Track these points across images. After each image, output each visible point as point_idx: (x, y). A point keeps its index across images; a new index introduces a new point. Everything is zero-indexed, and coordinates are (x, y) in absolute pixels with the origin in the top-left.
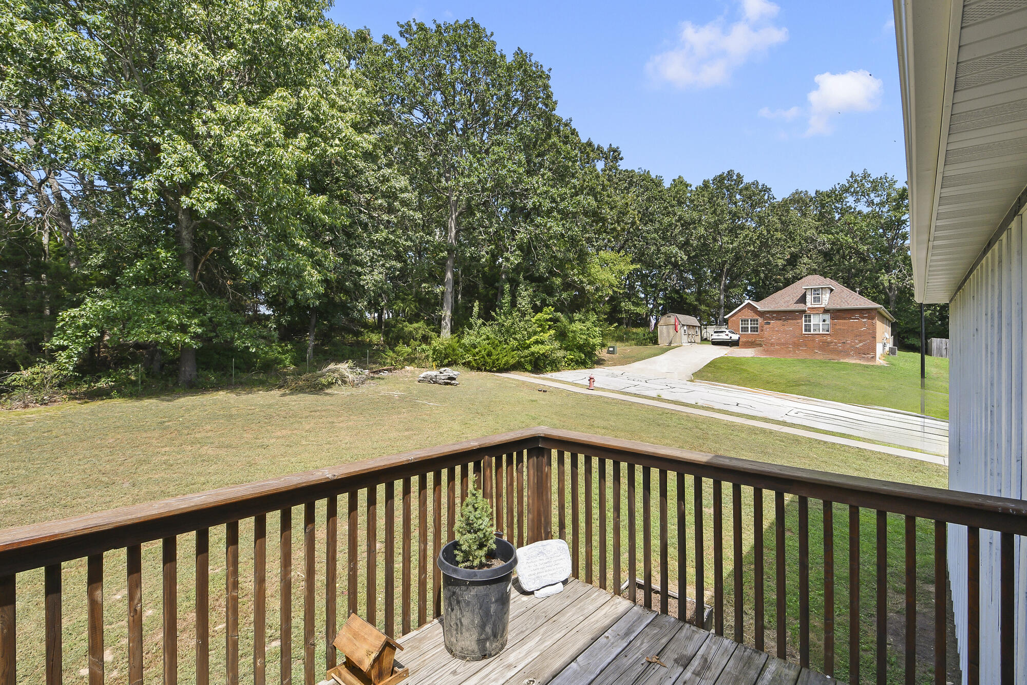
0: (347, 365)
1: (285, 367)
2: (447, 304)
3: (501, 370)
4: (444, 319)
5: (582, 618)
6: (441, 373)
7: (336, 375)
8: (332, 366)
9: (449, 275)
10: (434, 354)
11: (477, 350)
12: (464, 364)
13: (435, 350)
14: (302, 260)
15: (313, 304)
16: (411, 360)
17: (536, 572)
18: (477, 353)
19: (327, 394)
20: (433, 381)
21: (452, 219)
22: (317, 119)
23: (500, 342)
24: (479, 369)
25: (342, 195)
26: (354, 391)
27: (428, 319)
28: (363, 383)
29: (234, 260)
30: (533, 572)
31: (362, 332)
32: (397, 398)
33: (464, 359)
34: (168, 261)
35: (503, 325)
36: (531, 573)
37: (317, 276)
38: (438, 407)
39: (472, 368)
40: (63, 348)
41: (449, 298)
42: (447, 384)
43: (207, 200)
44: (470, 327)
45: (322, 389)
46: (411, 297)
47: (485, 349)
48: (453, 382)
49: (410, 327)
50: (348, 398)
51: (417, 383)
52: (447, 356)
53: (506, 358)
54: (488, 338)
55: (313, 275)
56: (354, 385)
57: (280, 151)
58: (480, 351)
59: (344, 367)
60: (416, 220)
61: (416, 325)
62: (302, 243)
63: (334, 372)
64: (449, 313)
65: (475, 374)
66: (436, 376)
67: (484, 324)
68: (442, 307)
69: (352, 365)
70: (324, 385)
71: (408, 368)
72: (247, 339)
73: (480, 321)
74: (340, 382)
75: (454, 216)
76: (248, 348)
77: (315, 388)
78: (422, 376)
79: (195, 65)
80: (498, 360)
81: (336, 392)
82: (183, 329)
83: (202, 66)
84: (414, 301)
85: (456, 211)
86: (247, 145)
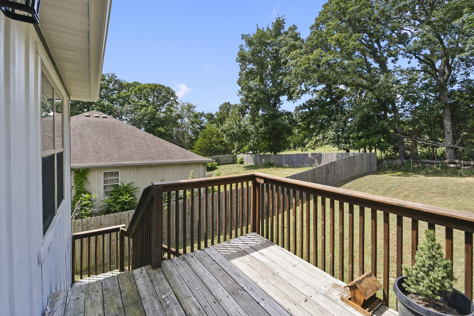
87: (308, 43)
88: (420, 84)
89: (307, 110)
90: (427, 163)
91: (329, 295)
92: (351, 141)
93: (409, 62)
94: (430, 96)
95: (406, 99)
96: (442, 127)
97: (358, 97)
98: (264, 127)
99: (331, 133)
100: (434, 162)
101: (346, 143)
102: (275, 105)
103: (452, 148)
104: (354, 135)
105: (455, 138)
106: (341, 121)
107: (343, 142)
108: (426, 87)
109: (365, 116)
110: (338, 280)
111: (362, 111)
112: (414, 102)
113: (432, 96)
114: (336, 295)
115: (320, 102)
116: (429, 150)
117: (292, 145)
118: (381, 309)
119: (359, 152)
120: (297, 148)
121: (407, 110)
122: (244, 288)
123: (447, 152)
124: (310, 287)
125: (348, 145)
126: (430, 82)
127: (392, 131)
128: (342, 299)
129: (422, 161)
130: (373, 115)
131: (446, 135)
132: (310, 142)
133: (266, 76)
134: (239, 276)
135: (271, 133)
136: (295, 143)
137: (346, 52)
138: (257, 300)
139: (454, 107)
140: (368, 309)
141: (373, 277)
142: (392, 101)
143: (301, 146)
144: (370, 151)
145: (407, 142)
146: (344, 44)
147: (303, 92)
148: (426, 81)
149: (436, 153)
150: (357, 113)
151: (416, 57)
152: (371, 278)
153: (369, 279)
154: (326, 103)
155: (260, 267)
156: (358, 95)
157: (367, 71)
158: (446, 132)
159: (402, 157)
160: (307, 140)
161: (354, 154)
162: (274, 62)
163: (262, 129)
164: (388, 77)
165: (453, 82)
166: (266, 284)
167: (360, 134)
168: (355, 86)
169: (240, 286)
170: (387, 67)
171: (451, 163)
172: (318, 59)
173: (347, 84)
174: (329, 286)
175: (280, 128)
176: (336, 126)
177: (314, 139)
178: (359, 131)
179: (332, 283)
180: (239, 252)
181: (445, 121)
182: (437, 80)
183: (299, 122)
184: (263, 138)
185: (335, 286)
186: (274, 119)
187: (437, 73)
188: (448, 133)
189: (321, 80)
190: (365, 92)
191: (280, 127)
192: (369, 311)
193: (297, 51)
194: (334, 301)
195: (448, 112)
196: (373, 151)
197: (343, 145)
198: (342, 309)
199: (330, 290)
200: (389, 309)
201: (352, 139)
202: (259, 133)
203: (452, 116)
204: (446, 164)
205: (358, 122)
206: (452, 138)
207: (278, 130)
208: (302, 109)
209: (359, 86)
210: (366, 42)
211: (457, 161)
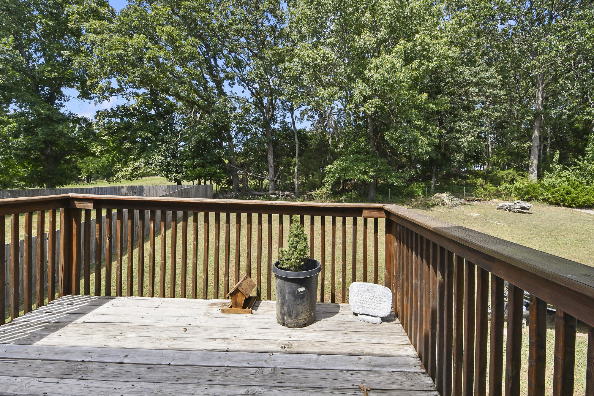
0: (446, 194)
1: (419, 195)
2: (535, 155)
3: (580, 207)
4: (531, 166)
5: (365, 341)
6: (515, 204)
7: (439, 200)
8: (437, 195)
9: (536, 133)
10: (516, 190)
11: (556, 189)
12: (543, 200)
13: (516, 189)
14: (417, 133)
15: (425, 158)
16: (498, 195)
17: (362, 302)
18: (556, 192)
19: (431, 210)
20: (509, 209)
21: (539, 90)
22: (424, 49)
23: (581, 183)
24: (558, 204)
25: (451, 92)
26: (448, 210)
27: (517, 167)
28: (455, 206)
29: (386, 138)
30: (360, 301)
31: (468, 177)
32: (474, 217)
33: (543, 196)
34: (363, 142)
35: (586, 169)
36: (358, 301)
37: (426, 141)
38: (504, 226)
39: (551, 203)
40: (328, 182)
41: (536, 151)
42: (520, 212)
43: (371, 107)
44: (550, 171)
45: (429, 207)
46: (503, 152)
47: (564, 189)
48: (526, 211)
49: (501, 173)
50: (442, 214)
51: (496, 210)
52: (527, 193)
53: (586, 197)
54: (568, 180)
55: (424, 141)
56: (449, 207)
57: (398, 74)
58: (559, 190)
59: (444, 196)
60: (501, 96)
61: (506, 172)
62: (418, 123)
63: (437, 198)
64: (536, 162)
65: (553, 208)
66: (511, 206)
67: (564, 169)
68: (530, 157)
69: (449, 194)
70: (430, 205)
71: (494, 200)
72: (393, 178)
73: (560, 167)
74: (440, 204)
75: (541, 88)
76: (394, 183)
77: (425, 206)
78: (500, 205)
79: (365, 44)
80: (577, 198)
81: (436, 210)
82: (365, 173)
83: (368, 43)
84: (505, 155)
85: (543, 83)
86: (384, 75)
87: (124, 19)
88: (251, 117)
89: (118, 120)
90: (256, 195)
91: (209, 315)
92: (184, 170)
93: (243, 92)
94: (259, 130)
95: (240, 130)
96: (267, 162)
97: (193, 117)
98: (25, 136)
99: (157, 159)
100: (261, 193)
101: (178, 173)
102: (51, 99)
103: (273, 180)
104: (189, 163)
105: (275, 172)
106: (172, 144)
107: (173, 172)
108: (256, 120)
109: (202, 141)
110: (212, 300)
111: (199, 135)
112: (246, 134)
113: (260, 131)
114: (216, 311)
115: (140, 113)
116: (257, 183)
117: (84, 176)
118: (257, 304)
119: (193, 184)
120: (94, 180)
121: (240, 142)
122: (86, 360)
123: (270, 184)
124: (185, 318)
125: (180, 175)
126: (259, 116)
127: (227, 161)
128: (223, 311)
129: (252, 193)
130: (209, 141)
131: (270, 168)
132: (124, 169)
133: (30, 41)
134: (66, 353)
135: (42, 150)
136: (91, 172)
137: (181, 56)
138: (118, 361)
139: (275, 144)
140: (248, 307)
141: (249, 279)
142: (227, 129)
143: (101, 178)
144: (205, 183)
145: (240, 174)
146: (178, 44)
147: (113, 92)
148: (256, 116)
149: (262, 185)
150: (193, 137)
151: (249, 89)
152: (248, 279)
153: (247, 281)
154: (150, 116)
155: (104, 329)
156: (192, 114)
157: (203, 87)
158: (269, 165)
159: (236, 190)
160: (117, 166)
161: (188, 186)
162: (51, 23)
163: (19, 140)
164: (226, 101)
165: (275, 121)
166: (122, 340)
167: (196, 161)
168: (188, 102)
169: (77, 361)
170: (223, 90)
171: (272, 194)
172: (141, 48)
173: (179, 97)
174: (206, 308)
175: (62, 141)
176: (164, 150)
177: (132, 165)
178: (193, 158)
179: (207, 304)
180: (47, 327)
181: (269, 156)
182: (264, 116)
183: (104, 136)
184: (21, 159)
185: (212, 306)
186: (49, 125)
187: (265, 110)
188: (271, 167)
189: (144, 80)
190: (201, 113)
191: (63, 139)
192: (249, 308)
193: (103, 23)
194: (216, 317)
195: (271, 148)
196: (208, 183)
197: (174, 174)
198: (225, 319)
199: (208, 310)
200: (262, 302)
201: (185, 168)
202: (10, 148)
203: (274, 152)
204: (269, 195)
205: (193, 147)
206: (273, 172)
207: (57, 145)
208: (109, 117)
209: (193, 103)
210: (202, 52)
211: (277, 192)
